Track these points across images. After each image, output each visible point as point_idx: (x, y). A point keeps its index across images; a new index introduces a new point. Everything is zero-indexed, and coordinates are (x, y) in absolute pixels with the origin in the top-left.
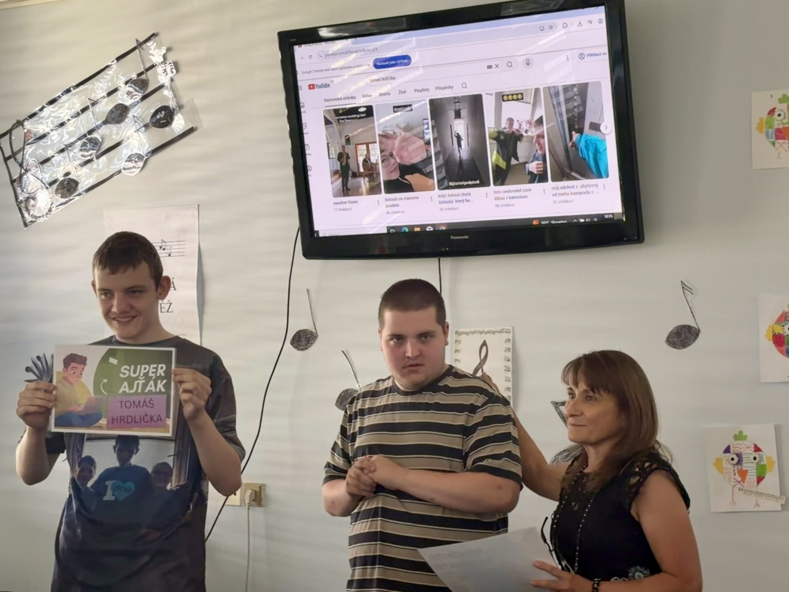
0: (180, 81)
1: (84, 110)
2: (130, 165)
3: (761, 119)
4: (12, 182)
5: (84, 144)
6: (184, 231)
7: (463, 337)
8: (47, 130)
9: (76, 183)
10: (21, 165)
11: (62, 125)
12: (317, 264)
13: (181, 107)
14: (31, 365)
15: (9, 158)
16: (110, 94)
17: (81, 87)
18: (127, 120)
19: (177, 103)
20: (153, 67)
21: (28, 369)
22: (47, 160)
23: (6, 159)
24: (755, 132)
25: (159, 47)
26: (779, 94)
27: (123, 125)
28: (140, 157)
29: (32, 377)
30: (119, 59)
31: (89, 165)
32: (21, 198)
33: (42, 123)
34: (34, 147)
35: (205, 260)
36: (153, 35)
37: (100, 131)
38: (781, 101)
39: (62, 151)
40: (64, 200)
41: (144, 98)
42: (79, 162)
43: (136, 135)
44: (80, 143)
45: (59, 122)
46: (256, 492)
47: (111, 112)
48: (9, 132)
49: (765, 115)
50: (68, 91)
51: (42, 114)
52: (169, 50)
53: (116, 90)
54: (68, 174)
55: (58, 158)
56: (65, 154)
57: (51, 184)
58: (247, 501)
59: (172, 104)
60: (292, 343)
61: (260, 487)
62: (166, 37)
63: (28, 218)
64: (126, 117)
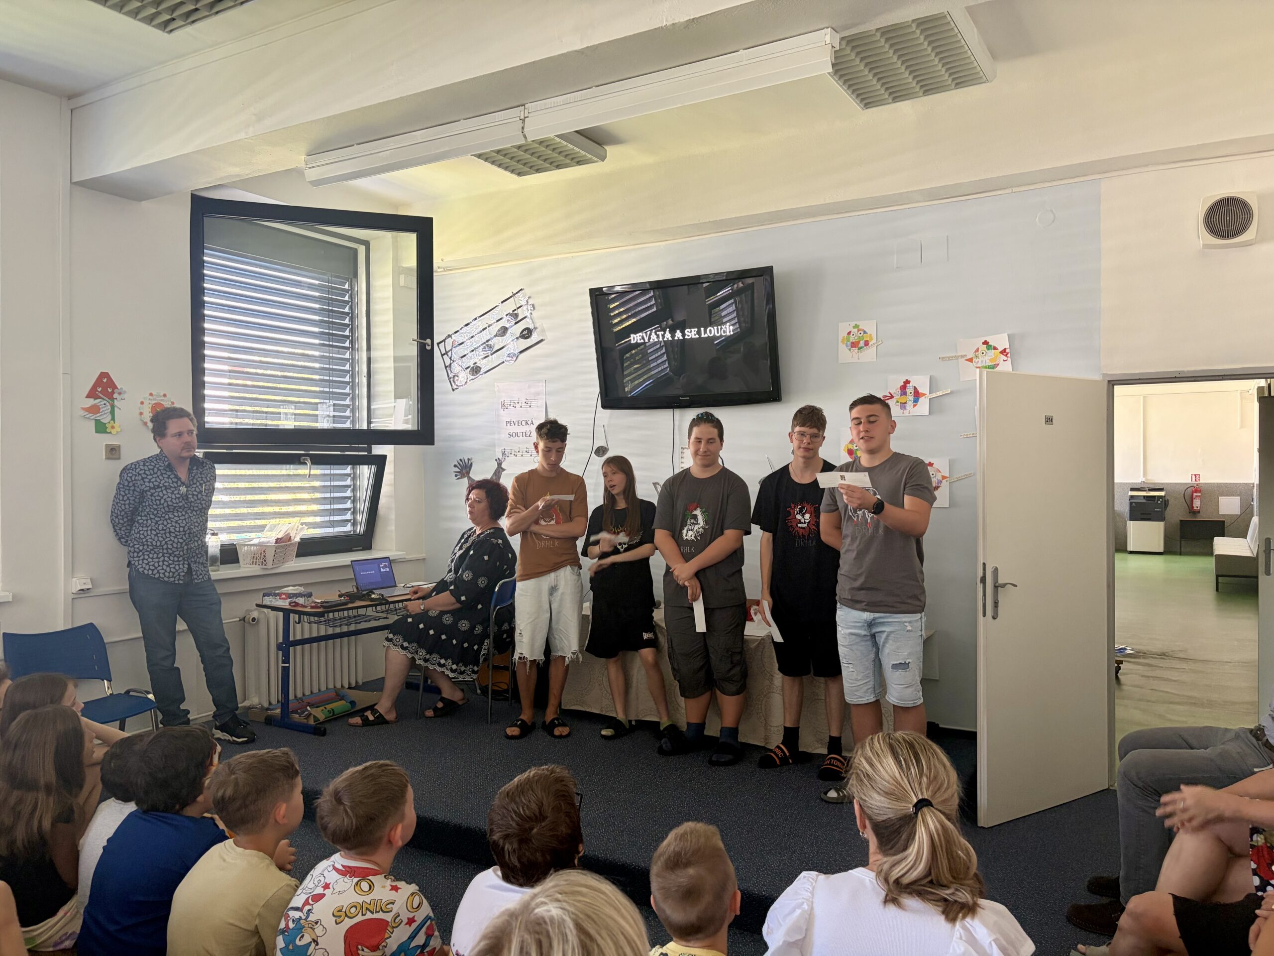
0: (535, 314)
1: (484, 330)
2: (509, 359)
3: (844, 337)
4: (446, 367)
5: (484, 348)
6: (538, 394)
7: (685, 450)
8: (465, 340)
9: (480, 368)
10: (450, 358)
11: (472, 337)
12: (608, 411)
13: (535, 328)
14: (457, 464)
15: (444, 354)
16: (498, 321)
17: (483, 317)
18: (507, 335)
19: (534, 326)
20: (521, 306)
21: (455, 466)
22: (465, 356)
23: (442, 355)
24: (840, 344)
25: (524, 296)
26: (853, 324)
27: (505, 337)
28: (514, 355)
29: (457, 470)
30: (502, 302)
31: (487, 359)
32: (451, 375)
33: (461, 336)
34: (457, 348)
35: (549, 410)
36: (521, 290)
37: (492, 341)
38: (854, 327)
39: (473, 351)
40: (474, 377)
41: (516, 323)
42: (482, 357)
43: (512, 343)
44: (482, 347)
47: (499, 331)
48: (444, 341)
49: (846, 335)
50: (476, 319)
51: (461, 331)
52: (529, 297)
53: (501, 319)
54: (475, 363)
55: (470, 354)
56: (474, 352)
57: (466, 369)
59: (531, 327)
60: (596, 453)
62: (527, 291)
63: (455, 387)
64: (506, 333)
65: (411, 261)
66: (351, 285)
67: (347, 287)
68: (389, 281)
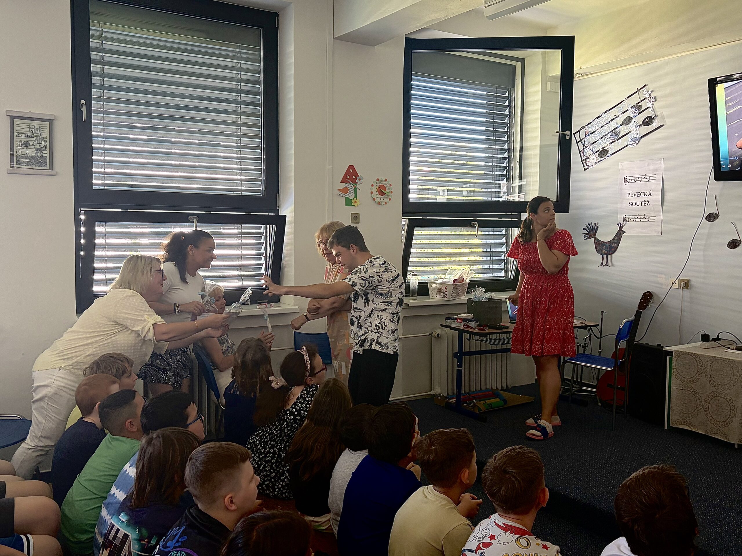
0: (656, 104)
1: (612, 120)
2: (632, 143)
4: (580, 152)
5: (612, 135)
6: (656, 170)
8: (596, 129)
9: (608, 151)
10: (584, 145)
12: (721, 183)
13: (656, 116)
15: (579, 142)
16: (623, 113)
17: (611, 110)
18: (631, 123)
19: (655, 114)
20: (644, 99)
22: (596, 142)
23: (577, 143)
25: (648, 90)
27: (629, 125)
28: (637, 139)
30: (628, 97)
31: (613, 144)
32: (583, 158)
33: (593, 127)
34: (589, 137)
35: (665, 183)
36: (645, 86)
37: (619, 129)
40: (602, 159)
41: (639, 114)
42: (610, 142)
43: (635, 129)
44: (610, 134)
45: (601, 126)
46: (686, 283)
47: (625, 120)
48: (579, 131)
50: (605, 112)
51: (593, 123)
52: (652, 91)
53: (627, 110)
54: (604, 148)
55: (600, 141)
56: (603, 138)
57: (596, 152)
58: (682, 287)
59: (652, 115)
60: (707, 219)
61: (688, 281)
62: (651, 87)
63: (586, 167)
64: (631, 122)
65: (556, 70)
66: (510, 93)
67: (507, 95)
68: (539, 88)
